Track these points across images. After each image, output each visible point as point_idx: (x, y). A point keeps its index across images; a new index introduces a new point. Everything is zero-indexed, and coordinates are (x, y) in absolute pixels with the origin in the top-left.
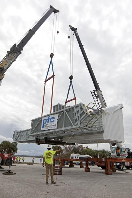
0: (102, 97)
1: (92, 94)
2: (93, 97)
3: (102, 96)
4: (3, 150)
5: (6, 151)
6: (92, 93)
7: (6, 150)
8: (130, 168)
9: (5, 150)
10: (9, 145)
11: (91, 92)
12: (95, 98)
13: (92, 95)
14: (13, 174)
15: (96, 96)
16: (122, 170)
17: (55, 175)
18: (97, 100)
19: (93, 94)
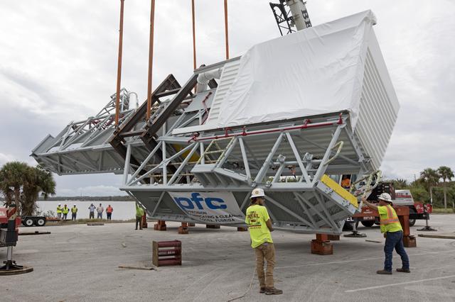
0: (307, 20)
1: (274, 11)
2: (278, 23)
3: (307, 17)
4: (13, 188)
5: (21, 191)
6: (276, 8)
7: (22, 187)
8: (374, 225)
9: (17, 188)
10: (26, 175)
11: (272, 6)
12: (285, 24)
13: (275, 15)
14: (23, 272)
15: (287, 19)
16: (355, 235)
17: (159, 266)
18: (290, 31)
19: (278, 11)
